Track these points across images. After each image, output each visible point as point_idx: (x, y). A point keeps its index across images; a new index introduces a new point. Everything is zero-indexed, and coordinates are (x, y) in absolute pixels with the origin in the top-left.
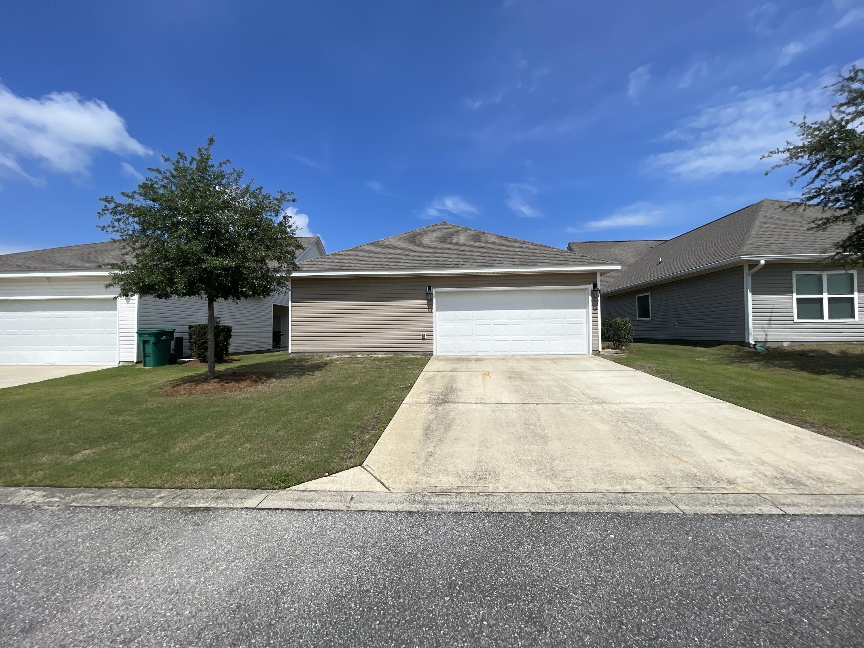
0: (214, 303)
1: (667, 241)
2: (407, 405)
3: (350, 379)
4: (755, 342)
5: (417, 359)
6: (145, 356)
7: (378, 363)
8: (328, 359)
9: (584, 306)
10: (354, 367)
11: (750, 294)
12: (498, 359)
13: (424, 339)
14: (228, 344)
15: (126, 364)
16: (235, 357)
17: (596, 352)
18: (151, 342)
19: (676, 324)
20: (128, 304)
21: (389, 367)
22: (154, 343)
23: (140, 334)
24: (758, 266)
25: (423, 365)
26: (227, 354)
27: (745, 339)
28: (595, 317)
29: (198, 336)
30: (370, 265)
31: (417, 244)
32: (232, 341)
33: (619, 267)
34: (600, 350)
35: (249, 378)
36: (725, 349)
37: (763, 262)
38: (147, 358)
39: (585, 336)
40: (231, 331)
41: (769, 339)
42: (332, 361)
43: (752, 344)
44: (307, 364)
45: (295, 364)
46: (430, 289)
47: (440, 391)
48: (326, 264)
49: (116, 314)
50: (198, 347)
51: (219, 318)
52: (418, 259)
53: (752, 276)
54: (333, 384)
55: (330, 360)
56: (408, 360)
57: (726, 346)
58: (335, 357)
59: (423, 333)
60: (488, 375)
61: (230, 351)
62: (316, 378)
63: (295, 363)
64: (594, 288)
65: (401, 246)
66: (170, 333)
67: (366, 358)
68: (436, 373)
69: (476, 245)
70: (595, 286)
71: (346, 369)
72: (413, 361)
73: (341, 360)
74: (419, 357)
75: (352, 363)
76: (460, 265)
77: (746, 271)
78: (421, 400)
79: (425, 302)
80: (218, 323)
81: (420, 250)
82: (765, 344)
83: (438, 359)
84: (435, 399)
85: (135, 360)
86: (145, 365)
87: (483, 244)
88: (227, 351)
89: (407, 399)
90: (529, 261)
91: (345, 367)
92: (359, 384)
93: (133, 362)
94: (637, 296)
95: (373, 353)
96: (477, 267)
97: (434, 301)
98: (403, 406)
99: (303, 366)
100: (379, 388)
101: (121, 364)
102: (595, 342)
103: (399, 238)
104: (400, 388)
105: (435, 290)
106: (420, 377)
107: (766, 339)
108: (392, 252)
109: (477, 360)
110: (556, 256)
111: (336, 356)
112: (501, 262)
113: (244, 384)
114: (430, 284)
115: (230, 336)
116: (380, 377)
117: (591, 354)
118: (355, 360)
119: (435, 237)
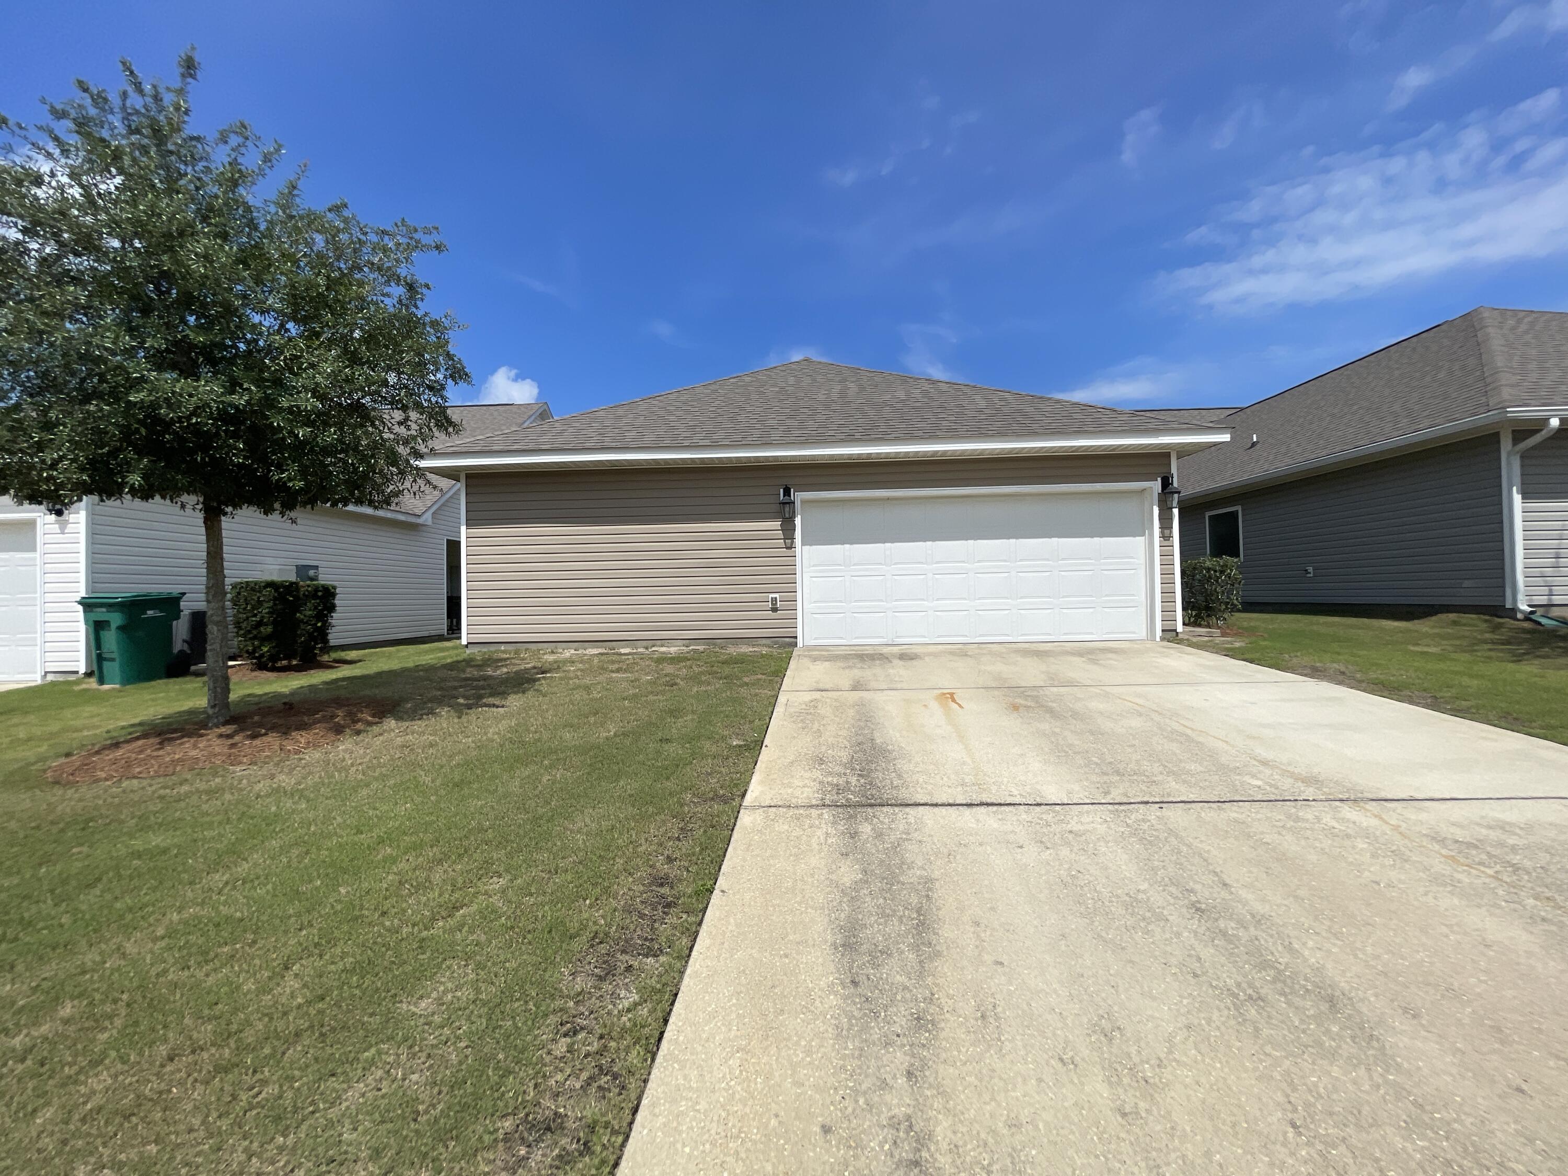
0: (223, 518)
1: (1242, 409)
2: (759, 815)
3: (592, 720)
4: (1530, 606)
5: (763, 656)
6: (100, 659)
7: (669, 669)
8: (551, 658)
9: (1141, 529)
10: (610, 681)
11: (1517, 498)
12: (952, 653)
13: (774, 610)
14: (326, 626)
15: (60, 678)
16: (352, 655)
17: (1170, 635)
18: (114, 626)
19: (1310, 569)
20: (63, 533)
21: (695, 679)
22: (120, 628)
23: (88, 605)
24: (1543, 432)
25: (780, 673)
26: (327, 649)
27: (1504, 600)
28: (1166, 555)
29: (245, 609)
30: (649, 438)
31: (754, 396)
32: (336, 618)
33: (1226, 437)
34: (1180, 628)
35: (324, 720)
36: (1455, 623)
37: (1555, 422)
38: (106, 664)
39: (1142, 597)
40: (333, 595)
41: (1557, 600)
42: (557, 666)
43: (1522, 612)
44: (498, 672)
45: (471, 672)
46: (787, 492)
47: (844, 756)
48: (545, 438)
49: (35, 559)
50: (244, 636)
51: (316, 567)
52: (758, 426)
53: (1522, 457)
54: (546, 735)
55: (556, 662)
56: (740, 660)
57: (1453, 616)
58: (568, 653)
59: (774, 595)
60: (954, 700)
61: (333, 642)
62: (503, 717)
63: (469, 670)
64: (1163, 490)
65: (718, 402)
66: (171, 604)
67: (642, 657)
68: (817, 695)
69: (888, 397)
70: (1166, 483)
71: (587, 688)
72: (753, 662)
73: (581, 662)
74: (764, 651)
75: (606, 669)
76: (858, 436)
77: (1506, 445)
78: (798, 793)
79: (777, 524)
80: (312, 579)
81: (761, 409)
82: (1547, 612)
83: (810, 656)
84: (838, 789)
85: (82, 669)
86: (101, 681)
87: (901, 395)
88: (326, 641)
89: (756, 791)
90: (1015, 427)
91: (587, 681)
92: (615, 735)
93: (77, 672)
94: (1208, 514)
95: (659, 643)
96: (897, 440)
97: (798, 521)
98: (745, 819)
99: (486, 678)
100: (672, 749)
101: (50, 678)
102: (1168, 611)
103: (713, 387)
104: (731, 747)
105: (799, 497)
106: (779, 710)
107: (1550, 600)
108: (698, 414)
109: (903, 657)
110: (1075, 416)
111: (573, 651)
112: (949, 430)
113: (302, 737)
114: (788, 482)
115: (332, 608)
116: (675, 713)
117: (1158, 639)
118: (613, 662)
119: (792, 385)
